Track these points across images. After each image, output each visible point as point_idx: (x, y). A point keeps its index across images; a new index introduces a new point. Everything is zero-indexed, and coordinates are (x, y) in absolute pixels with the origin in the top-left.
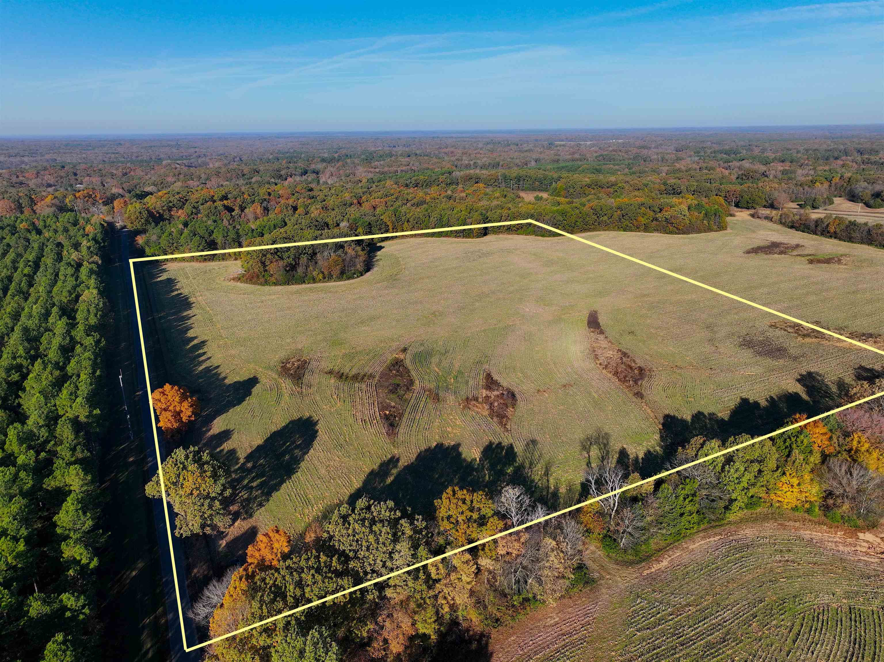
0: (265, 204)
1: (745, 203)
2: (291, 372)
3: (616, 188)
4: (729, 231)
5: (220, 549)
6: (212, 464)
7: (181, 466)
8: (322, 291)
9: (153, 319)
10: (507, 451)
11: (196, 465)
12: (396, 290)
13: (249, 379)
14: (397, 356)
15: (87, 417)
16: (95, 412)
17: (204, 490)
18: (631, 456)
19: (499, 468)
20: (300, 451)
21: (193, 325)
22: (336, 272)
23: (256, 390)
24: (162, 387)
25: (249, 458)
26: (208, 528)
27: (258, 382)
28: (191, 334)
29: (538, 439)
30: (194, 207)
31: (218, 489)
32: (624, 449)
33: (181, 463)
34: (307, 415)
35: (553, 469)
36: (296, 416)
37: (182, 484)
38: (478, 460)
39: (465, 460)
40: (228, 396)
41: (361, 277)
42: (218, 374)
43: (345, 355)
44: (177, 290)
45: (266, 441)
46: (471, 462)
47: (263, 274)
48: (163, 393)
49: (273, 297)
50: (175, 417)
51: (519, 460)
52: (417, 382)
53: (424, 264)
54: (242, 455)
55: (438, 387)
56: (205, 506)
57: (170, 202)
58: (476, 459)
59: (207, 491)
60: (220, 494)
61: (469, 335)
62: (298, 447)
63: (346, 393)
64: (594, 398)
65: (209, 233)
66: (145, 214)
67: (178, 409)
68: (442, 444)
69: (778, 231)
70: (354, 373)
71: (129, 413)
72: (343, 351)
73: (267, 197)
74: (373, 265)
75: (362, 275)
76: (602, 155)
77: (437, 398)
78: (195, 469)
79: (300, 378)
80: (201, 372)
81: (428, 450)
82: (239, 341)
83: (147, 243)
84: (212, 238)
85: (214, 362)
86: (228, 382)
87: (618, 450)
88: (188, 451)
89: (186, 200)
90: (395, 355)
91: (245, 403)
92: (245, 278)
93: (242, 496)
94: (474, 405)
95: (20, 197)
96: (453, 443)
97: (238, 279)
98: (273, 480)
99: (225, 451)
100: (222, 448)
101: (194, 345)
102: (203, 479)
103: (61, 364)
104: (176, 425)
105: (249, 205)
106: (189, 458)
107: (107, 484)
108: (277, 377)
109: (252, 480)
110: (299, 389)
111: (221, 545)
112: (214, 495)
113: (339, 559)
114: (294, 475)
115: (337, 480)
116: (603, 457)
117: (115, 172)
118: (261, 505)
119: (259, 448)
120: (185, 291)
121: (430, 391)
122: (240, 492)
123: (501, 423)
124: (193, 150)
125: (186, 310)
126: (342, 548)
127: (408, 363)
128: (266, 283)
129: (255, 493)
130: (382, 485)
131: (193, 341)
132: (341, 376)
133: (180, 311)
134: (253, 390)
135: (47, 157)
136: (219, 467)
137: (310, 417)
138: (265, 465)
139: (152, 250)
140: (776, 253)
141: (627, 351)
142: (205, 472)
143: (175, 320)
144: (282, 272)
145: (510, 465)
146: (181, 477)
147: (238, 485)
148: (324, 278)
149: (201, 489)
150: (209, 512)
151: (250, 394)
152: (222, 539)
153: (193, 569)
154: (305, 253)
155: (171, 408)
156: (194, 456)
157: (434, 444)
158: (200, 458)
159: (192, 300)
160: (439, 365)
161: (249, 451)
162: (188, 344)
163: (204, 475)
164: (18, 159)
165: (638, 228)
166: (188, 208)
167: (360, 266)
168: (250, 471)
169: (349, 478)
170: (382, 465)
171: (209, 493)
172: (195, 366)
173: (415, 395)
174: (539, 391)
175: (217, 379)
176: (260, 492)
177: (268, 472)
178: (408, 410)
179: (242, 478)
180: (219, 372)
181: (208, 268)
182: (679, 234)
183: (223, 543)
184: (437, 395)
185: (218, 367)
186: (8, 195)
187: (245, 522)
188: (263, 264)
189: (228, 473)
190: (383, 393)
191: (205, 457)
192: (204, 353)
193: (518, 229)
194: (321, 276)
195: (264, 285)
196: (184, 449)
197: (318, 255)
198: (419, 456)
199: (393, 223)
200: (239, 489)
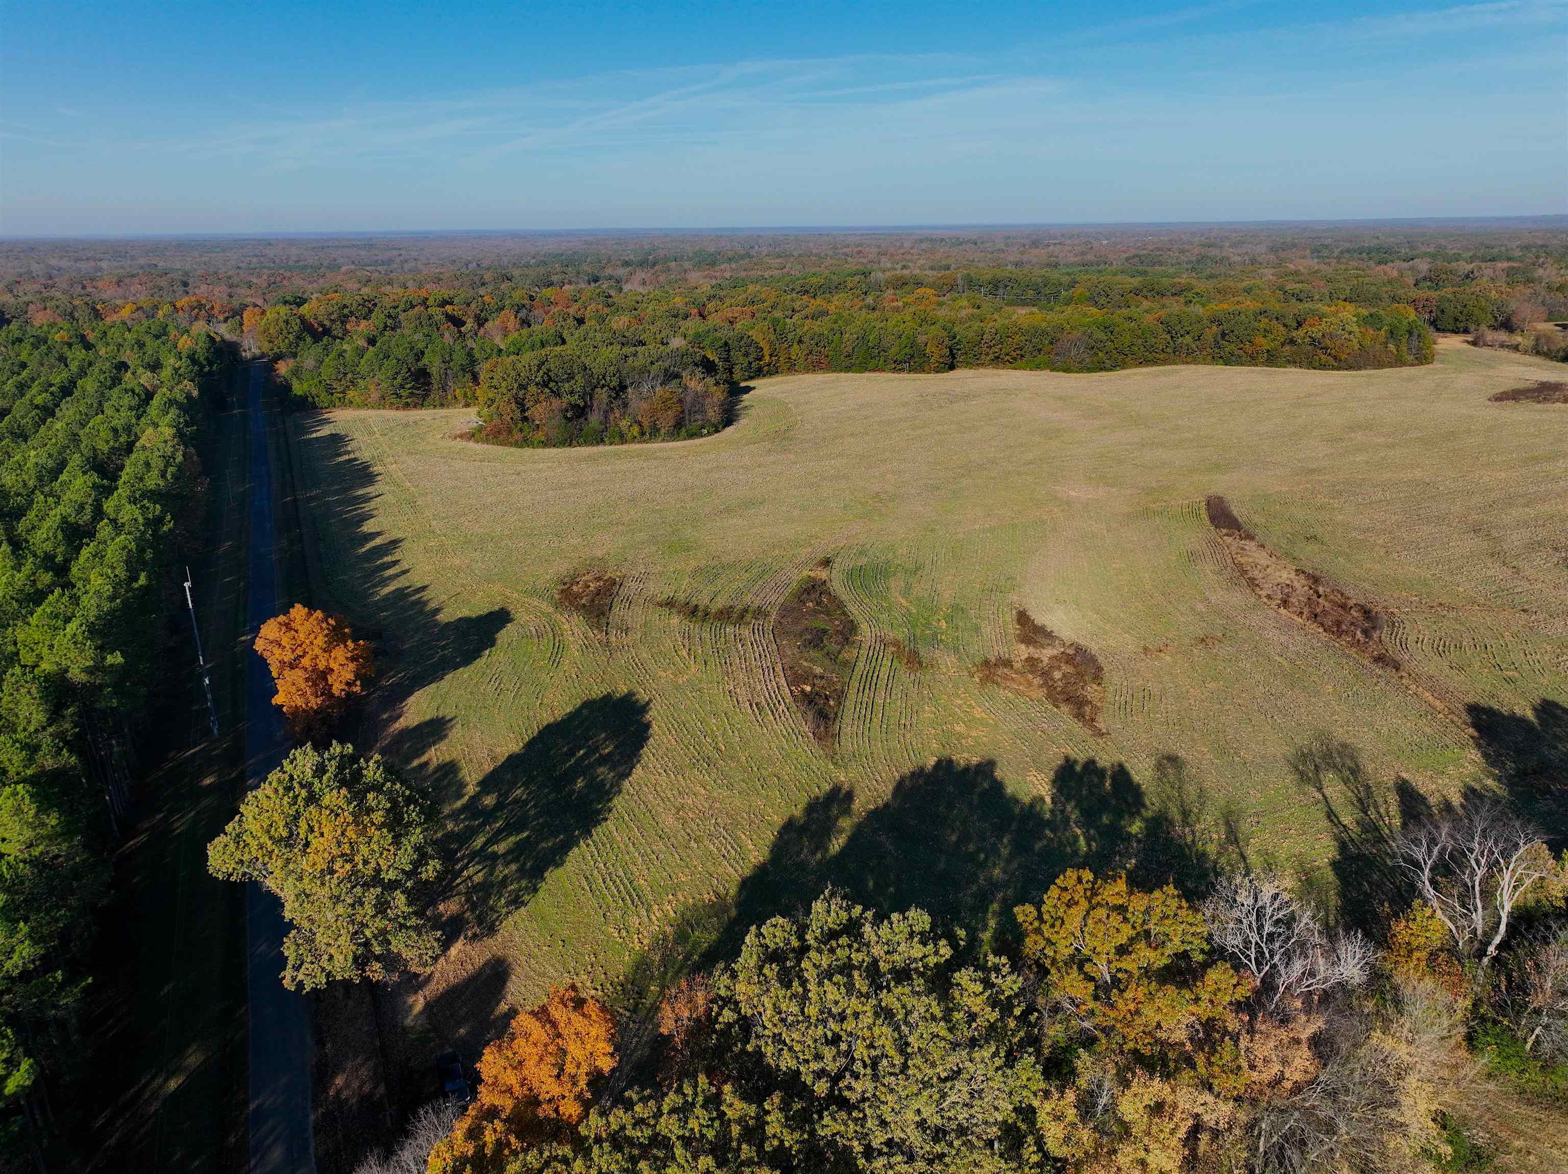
0: (523, 314)
1: (1451, 321)
2: (583, 601)
3: (1190, 295)
4: (1437, 365)
5: (409, 1022)
6: (390, 791)
7: (304, 793)
8: (639, 456)
9: (295, 500)
10: (1113, 778)
11: (344, 791)
12: (792, 457)
13: (491, 613)
14: (812, 574)
15: (88, 671)
16: (110, 660)
17: (366, 862)
18: (1432, 801)
19: (1105, 820)
20: (610, 770)
21: (375, 512)
22: (667, 420)
23: (505, 635)
24: (286, 613)
25: (488, 783)
26: (377, 966)
27: (510, 620)
28: (368, 527)
29: (1182, 754)
30: (389, 316)
31: (405, 858)
32: (1405, 781)
33: (302, 786)
34: (623, 689)
35: (1244, 827)
36: (597, 691)
37: (307, 844)
38: (1048, 800)
39: (1015, 800)
40: (443, 648)
41: (716, 435)
42: (422, 603)
43: (697, 571)
44: (349, 453)
45: (530, 745)
46: (1032, 806)
47: (520, 425)
48: (288, 626)
49: (541, 465)
50: (315, 685)
51: (1153, 802)
52: (864, 627)
53: (839, 413)
54: (471, 777)
55: (914, 638)
56: (367, 906)
57: (345, 306)
58: (1042, 799)
59: (373, 864)
60: (409, 875)
61: (961, 536)
62: (604, 760)
63: (708, 646)
64: (1280, 666)
65: (416, 354)
66: (296, 326)
67: (322, 665)
68: (950, 762)
69: (1538, 366)
70: (720, 606)
71: (209, 673)
72: (693, 563)
73: (527, 302)
74: (737, 416)
75: (717, 431)
76: (1137, 256)
77: (914, 661)
78: (341, 802)
79: (603, 614)
80: (386, 598)
81: (919, 773)
82: (470, 541)
83: (296, 372)
84: (420, 364)
85: (415, 579)
86: (442, 617)
87: (1391, 784)
88: (326, 755)
89: (375, 305)
90: (806, 573)
91: (480, 663)
92: (484, 433)
93: (470, 877)
94: (1006, 678)
95: (75, 307)
96: (975, 760)
97: (471, 436)
98: (546, 839)
99: (431, 768)
100: (424, 759)
101: (374, 548)
102: (363, 833)
103: (59, 559)
104: (315, 702)
105: (494, 315)
106: (325, 772)
107: (143, 838)
108: (551, 610)
109: (494, 839)
110: (602, 636)
111: (411, 1007)
112: (392, 875)
113: (785, 1107)
114: (599, 829)
115: (706, 842)
116: (1360, 800)
117: (255, 281)
118: (516, 902)
119: (513, 761)
120: (364, 455)
121: (896, 644)
122: (466, 867)
123: (1079, 716)
124: (395, 253)
125: (363, 486)
126: (787, 1062)
127: (838, 587)
128: (526, 443)
129: (502, 871)
130: (819, 856)
131: (374, 539)
132: (692, 612)
133: (351, 488)
134: (498, 635)
135: (142, 261)
136: (409, 801)
137: (631, 694)
138: (526, 802)
139: (305, 386)
140: (1558, 400)
141: (1318, 573)
142: (369, 811)
143: (339, 503)
144: (558, 420)
145: (1132, 815)
146: (303, 824)
147: (459, 849)
148: (643, 434)
149: (358, 859)
150: (380, 923)
151: (492, 643)
152: (416, 992)
153: (335, 1074)
154: (603, 386)
155: (306, 662)
156: (341, 768)
157: (932, 761)
158: (358, 775)
159: (375, 469)
160: (907, 591)
161: (488, 767)
162: (362, 546)
163: (366, 819)
164: (92, 264)
165: (1253, 360)
166: (378, 318)
167: (713, 414)
168: (489, 815)
169: (736, 839)
170: (813, 807)
171: (378, 870)
172: (375, 586)
173: (863, 652)
174: (1146, 649)
175: (421, 612)
176: (514, 867)
177: (536, 817)
178: (855, 684)
179: (471, 833)
180: (425, 598)
181: (412, 419)
182: (1339, 369)
183: (418, 1002)
184: (916, 653)
185: (424, 588)
186: (54, 303)
187: (478, 945)
188: (521, 404)
189: (431, 815)
190: (791, 648)
191: (372, 771)
192: (395, 563)
193: (1015, 359)
194: (636, 430)
195: (522, 447)
196: (315, 748)
197: (629, 390)
198: (899, 787)
199: (771, 343)
200: (462, 858)
